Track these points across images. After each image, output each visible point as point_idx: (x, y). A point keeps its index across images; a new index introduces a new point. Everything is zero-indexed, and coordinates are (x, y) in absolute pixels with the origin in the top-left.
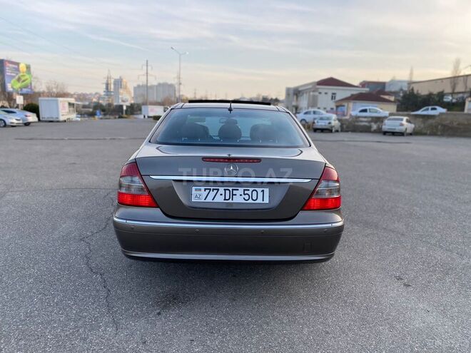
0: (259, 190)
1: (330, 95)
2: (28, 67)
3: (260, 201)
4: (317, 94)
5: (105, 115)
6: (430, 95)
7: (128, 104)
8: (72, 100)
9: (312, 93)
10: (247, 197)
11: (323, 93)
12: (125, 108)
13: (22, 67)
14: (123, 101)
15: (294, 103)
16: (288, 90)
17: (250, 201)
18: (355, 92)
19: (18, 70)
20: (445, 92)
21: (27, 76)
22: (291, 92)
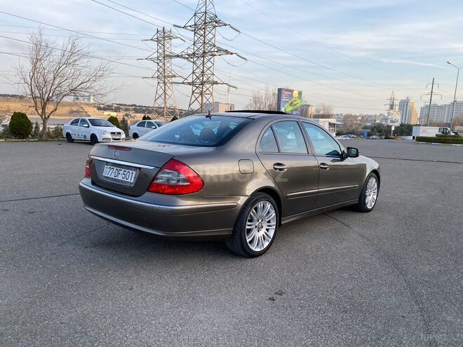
0: (131, 172)
2: (300, 93)
3: (129, 180)
5: (380, 136)
7: (397, 124)
8: (333, 121)
10: (124, 176)
12: (393, 129)
13: (296, 93)
14: (392, 122)
17: (125, 180)
19: (291, 96)
21: (299, 101)
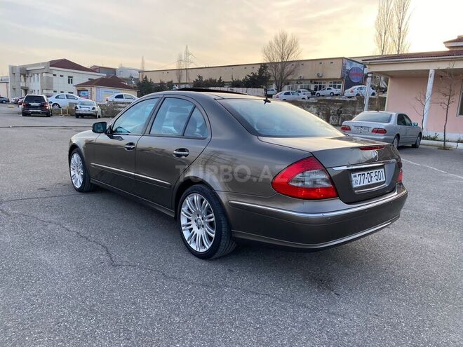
1: (66, 78)
3: (382, 180)
4: (51, 76)
6: (162, 84)
9: (44, 75)
11: (58, 76)
15: (23, 84)
16: (12, 69)
17: (378, 181)
18: (95, 76)
20: (174, 82)
22: (18, 72)
